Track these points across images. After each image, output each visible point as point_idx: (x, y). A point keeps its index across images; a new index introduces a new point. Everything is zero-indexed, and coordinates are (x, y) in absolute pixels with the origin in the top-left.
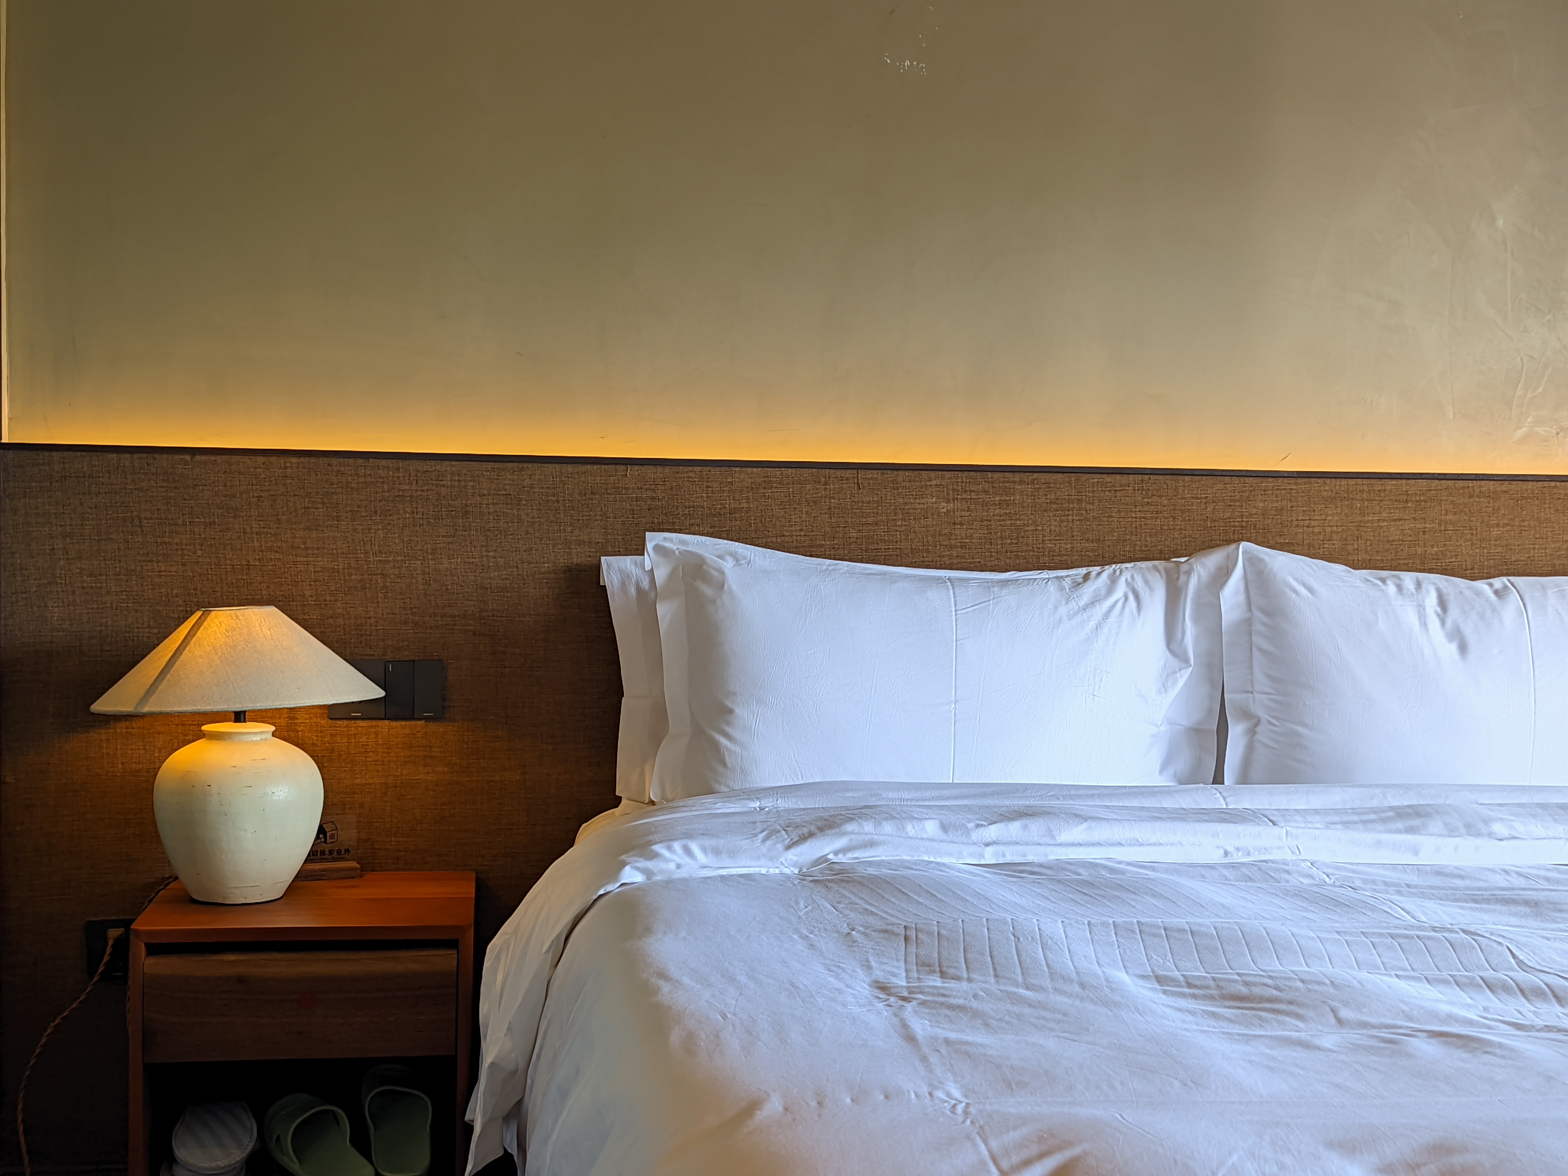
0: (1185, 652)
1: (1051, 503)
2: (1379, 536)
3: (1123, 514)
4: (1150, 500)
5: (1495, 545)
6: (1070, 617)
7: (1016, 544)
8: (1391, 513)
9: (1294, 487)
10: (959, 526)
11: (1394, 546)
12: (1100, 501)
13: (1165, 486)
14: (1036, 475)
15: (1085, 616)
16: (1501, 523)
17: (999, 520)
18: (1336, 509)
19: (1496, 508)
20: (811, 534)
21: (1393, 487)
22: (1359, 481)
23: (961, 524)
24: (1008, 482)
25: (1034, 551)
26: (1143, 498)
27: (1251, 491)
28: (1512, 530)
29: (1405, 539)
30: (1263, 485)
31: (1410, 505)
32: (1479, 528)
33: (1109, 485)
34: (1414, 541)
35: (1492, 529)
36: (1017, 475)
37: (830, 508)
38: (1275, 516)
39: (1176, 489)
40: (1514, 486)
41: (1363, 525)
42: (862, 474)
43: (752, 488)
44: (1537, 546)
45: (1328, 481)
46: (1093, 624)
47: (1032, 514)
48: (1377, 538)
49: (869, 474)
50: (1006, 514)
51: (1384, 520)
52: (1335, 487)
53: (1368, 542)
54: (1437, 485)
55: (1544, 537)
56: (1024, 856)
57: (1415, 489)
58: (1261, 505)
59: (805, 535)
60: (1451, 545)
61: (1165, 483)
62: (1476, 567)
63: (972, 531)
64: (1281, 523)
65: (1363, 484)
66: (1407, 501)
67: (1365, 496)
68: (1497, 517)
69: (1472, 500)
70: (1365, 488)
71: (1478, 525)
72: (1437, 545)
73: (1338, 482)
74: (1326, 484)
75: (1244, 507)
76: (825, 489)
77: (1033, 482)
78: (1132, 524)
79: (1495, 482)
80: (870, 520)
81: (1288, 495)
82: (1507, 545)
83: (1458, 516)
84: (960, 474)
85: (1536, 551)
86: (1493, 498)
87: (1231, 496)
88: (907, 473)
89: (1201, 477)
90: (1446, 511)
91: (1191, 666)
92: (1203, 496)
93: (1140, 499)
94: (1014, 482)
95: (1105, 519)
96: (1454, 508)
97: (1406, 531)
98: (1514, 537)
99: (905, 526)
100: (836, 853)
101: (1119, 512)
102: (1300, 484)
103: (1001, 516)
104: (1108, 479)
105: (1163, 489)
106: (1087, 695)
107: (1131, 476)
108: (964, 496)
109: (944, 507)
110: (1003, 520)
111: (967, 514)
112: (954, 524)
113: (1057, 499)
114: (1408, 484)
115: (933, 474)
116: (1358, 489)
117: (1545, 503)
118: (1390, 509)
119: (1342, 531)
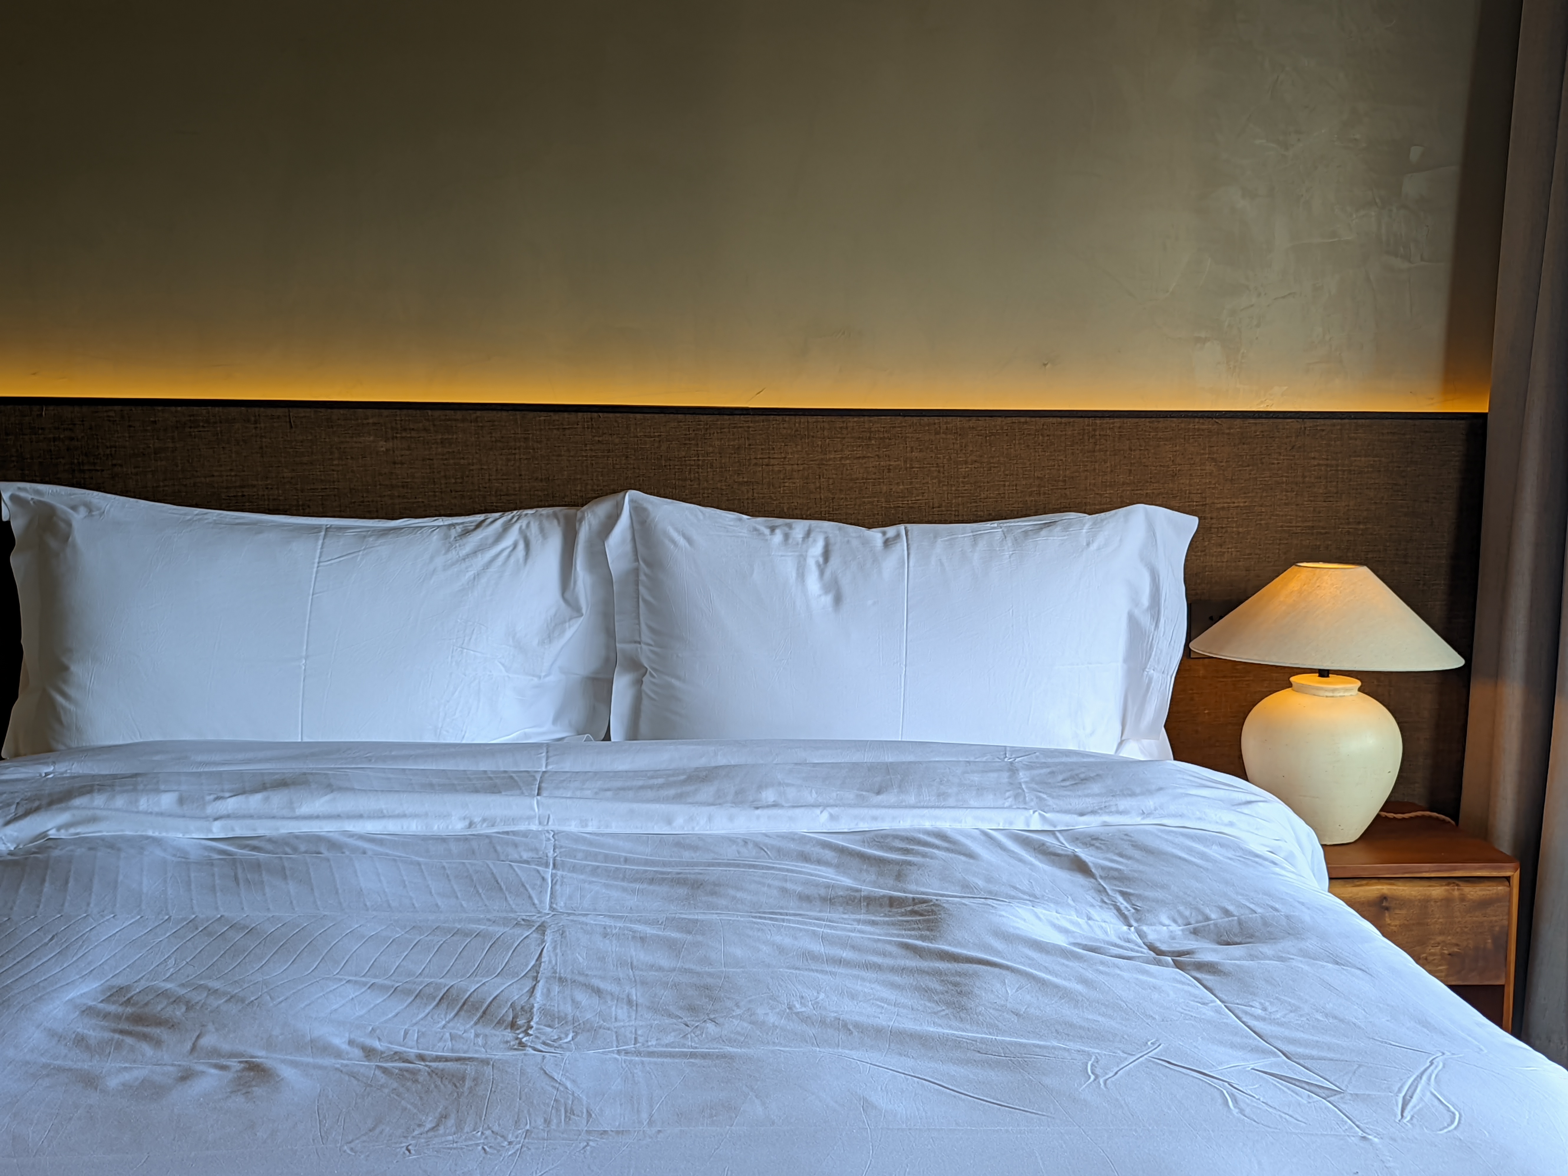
0: (577, 600)
1: (496, 441)
2: (842, 474)
3: (572, 453)
4: (600, 439)
5: (963, 482)
6: (446, 568)
7: (461, 483)
8: (854, 451)
9: (751, 425)
10: (399, 466)
11: (858, 485)
12: (548, 440)
13: (616, 425)
14: (479, 413)
15: (463, 566)
16: (969, 460)
17: (442, 459)
18: (796, 447)
19: (964, 445)
20: (243, 473)
21: (855, 424)
22: (820, 418)
23: (402, 463)
24: (449, 420)
25: (480, 491)
26: (594, 436)
27: (707, 429)
28: (981, 467)
29: (870, 477)
30: (719, 423)
31: (873, 442)
32: (946, 465)
33: (557, 423)
34: (879, 479)
35: (960, 467)
36: (459, 412)
37: (261, 448)
38: (732, 454)
39: (627, 428)
40: (982, 422)
41: (825, 463)
42: (294, 411)
43: (177, 428)
44: (1007, 483)
45: (787, 418)
46: (471, 574)
47: (477, 453)
48: (840, 476)
49: (302, 412)
50: (449, 452)
51: (847, 458)
52: (795, 425)
53: (831, 481)
54: (901, 423)
55: (1015, 473)
56: (255, 830)
57: (879, 425)
58: (717, 443)
59: (236, 475)
60: (917, 483)
61: (616, 421)
62: (944, 504)
63: (413, 470)
64: (739, 461)
65: (823, 422)
66: (870, 439)
67: (826, 433)
68: (964, 454)
69: (938, 436)
70: (826, 425)
71: (945, 461)
72: (903, 482)
73: (797, 419)
74: (785, 421)
75: (700, 445)
76: (256, 428)
77: (476, 420)
78: (583, 463)
79: (962, 419)
80: (305, 459)
81: (746, 433)
82: (975, 482)
83: (924, 453)
84: (398, 412)
85: (1006, 488)
86: (960, 435)
87: (686, 435)
88: (342, 411)
89: (652, 415)
90: (912, 448)
91: (582, 615)
92: (656, 434)
93: (590, 437)
94: (456, 420)
95: (554, 458)
96: (920, 446)
97: (870, 469)
98: (984, 473)
99: (342, 465)
100: (59, 829)
101: (569, 450)
102: (758, 422)
103: (443, 455)
104: (555, 417)
105: (615, 427)
106: (455, 648)
107: (580, 414)
108: (404, 434)
109: (383, 446)
110: (446, 459)
111: (408, 452)
112: (395, 463)
113: (502, 437)
114: (870, 421)
115: (369, 412)
116: (819, 427)
117: (1015, 440)
118: (853, 446)
119: (804, 469)
